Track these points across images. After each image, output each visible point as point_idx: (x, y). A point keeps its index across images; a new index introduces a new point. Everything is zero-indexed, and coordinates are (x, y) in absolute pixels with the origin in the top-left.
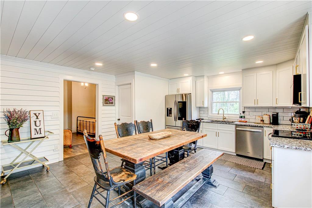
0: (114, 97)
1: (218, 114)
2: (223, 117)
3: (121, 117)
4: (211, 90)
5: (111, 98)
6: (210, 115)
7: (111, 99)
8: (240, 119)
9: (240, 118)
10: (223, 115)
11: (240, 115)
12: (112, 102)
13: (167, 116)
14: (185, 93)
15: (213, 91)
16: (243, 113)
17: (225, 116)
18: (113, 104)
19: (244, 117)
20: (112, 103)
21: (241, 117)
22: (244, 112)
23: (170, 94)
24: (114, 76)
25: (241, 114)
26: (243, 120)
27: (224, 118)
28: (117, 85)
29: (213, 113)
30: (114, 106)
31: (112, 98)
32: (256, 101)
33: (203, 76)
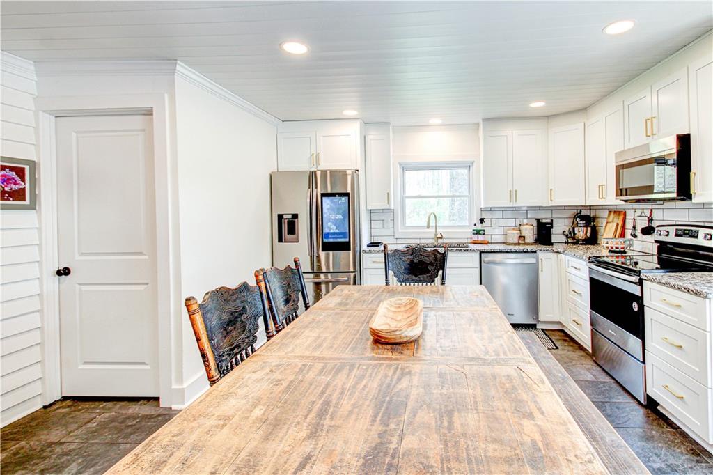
0: (33, 165)
1: (428, 228)
2: (436, 235)
3: (78, 257)
4: (400, 165)
5: (12, 169)
6: (400, 231)
7: (13, 175)
8: (475, 238)
9: (474, 234)
10: (434, 230)
11: (474, 228)
12: (15, 187)
13: (280, 240)
14: (331, 169)
15: (405, 168)
16: (481, 223)
17: (439, 230)
18: (24, 199)
19: (484, 230)
20: (19, 195)
21: (478, 232)
22: (482, 220)
23: (284, 167)
24: (32, 68)
25: (475, 225)
26: (481, 238)
27: (439, 236)
28: (50, 112)
29: (407, 225)
30: (32, 207)
31: (21, 172)
32: (513, 195)
33: (387, 124)
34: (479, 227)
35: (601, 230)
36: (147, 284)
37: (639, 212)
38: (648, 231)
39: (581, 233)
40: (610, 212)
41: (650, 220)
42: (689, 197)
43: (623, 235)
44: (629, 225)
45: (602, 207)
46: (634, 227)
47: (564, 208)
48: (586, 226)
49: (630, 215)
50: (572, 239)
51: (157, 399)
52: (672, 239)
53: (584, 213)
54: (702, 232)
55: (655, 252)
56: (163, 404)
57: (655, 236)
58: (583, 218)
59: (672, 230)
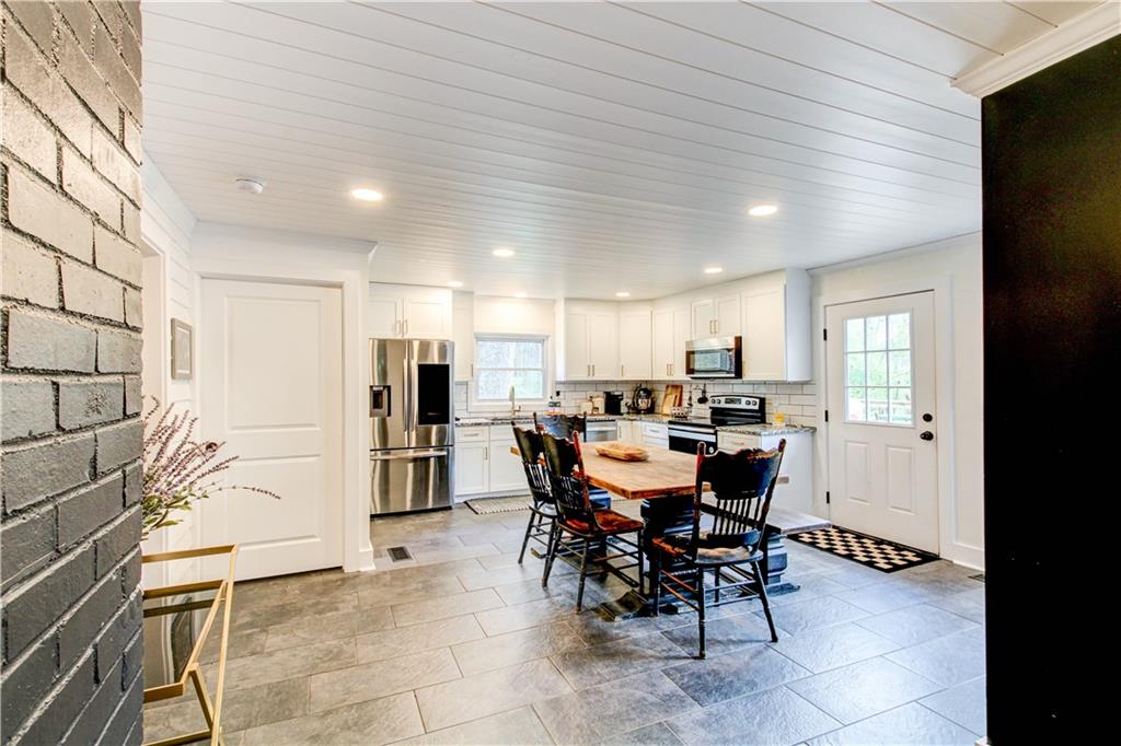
0: (190, 330)
2: (513, 408)
3: (229, 432)
4: (475, 335)
6: (473, 404)
8: (552, 410)
9: (550, 406)
10: (512, 404)
11: (550, 400)
14: (418, 338)
16: (558, 395)
18: (188, 369)
19: (560, 403)
21: (555, 405)
22: (558, 393)
25: (551, 398)
26: (557, 410)
27: (516, 409)
28: (199, 273)
29: (481, 398)
30: (190, 377)
32: (591, 370)
33: (472, 293)
34: (556, 399)
35: (660, 402)
36: (317, 455)
37: (694, 386)
38: (703, 400)
39: (643, 404)
40: (667, 387)
41: (704, 392)
42: (741, 377)
43: (680, 405)
44: (686, 397)
45: (659, 382)
46: (690, 398)
47: (627, 382)
48: (647, 398)
49: (686, 389)
50: (635, 410)
51: (340, 568)
52: (723, 405)
53: (643, 386)
54: (744, 400)
55: (709, 416)
56: (347, 570)
57: (710, 404)
58: (645, 390)
59: (723, 399)
